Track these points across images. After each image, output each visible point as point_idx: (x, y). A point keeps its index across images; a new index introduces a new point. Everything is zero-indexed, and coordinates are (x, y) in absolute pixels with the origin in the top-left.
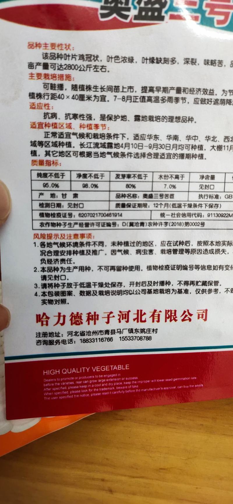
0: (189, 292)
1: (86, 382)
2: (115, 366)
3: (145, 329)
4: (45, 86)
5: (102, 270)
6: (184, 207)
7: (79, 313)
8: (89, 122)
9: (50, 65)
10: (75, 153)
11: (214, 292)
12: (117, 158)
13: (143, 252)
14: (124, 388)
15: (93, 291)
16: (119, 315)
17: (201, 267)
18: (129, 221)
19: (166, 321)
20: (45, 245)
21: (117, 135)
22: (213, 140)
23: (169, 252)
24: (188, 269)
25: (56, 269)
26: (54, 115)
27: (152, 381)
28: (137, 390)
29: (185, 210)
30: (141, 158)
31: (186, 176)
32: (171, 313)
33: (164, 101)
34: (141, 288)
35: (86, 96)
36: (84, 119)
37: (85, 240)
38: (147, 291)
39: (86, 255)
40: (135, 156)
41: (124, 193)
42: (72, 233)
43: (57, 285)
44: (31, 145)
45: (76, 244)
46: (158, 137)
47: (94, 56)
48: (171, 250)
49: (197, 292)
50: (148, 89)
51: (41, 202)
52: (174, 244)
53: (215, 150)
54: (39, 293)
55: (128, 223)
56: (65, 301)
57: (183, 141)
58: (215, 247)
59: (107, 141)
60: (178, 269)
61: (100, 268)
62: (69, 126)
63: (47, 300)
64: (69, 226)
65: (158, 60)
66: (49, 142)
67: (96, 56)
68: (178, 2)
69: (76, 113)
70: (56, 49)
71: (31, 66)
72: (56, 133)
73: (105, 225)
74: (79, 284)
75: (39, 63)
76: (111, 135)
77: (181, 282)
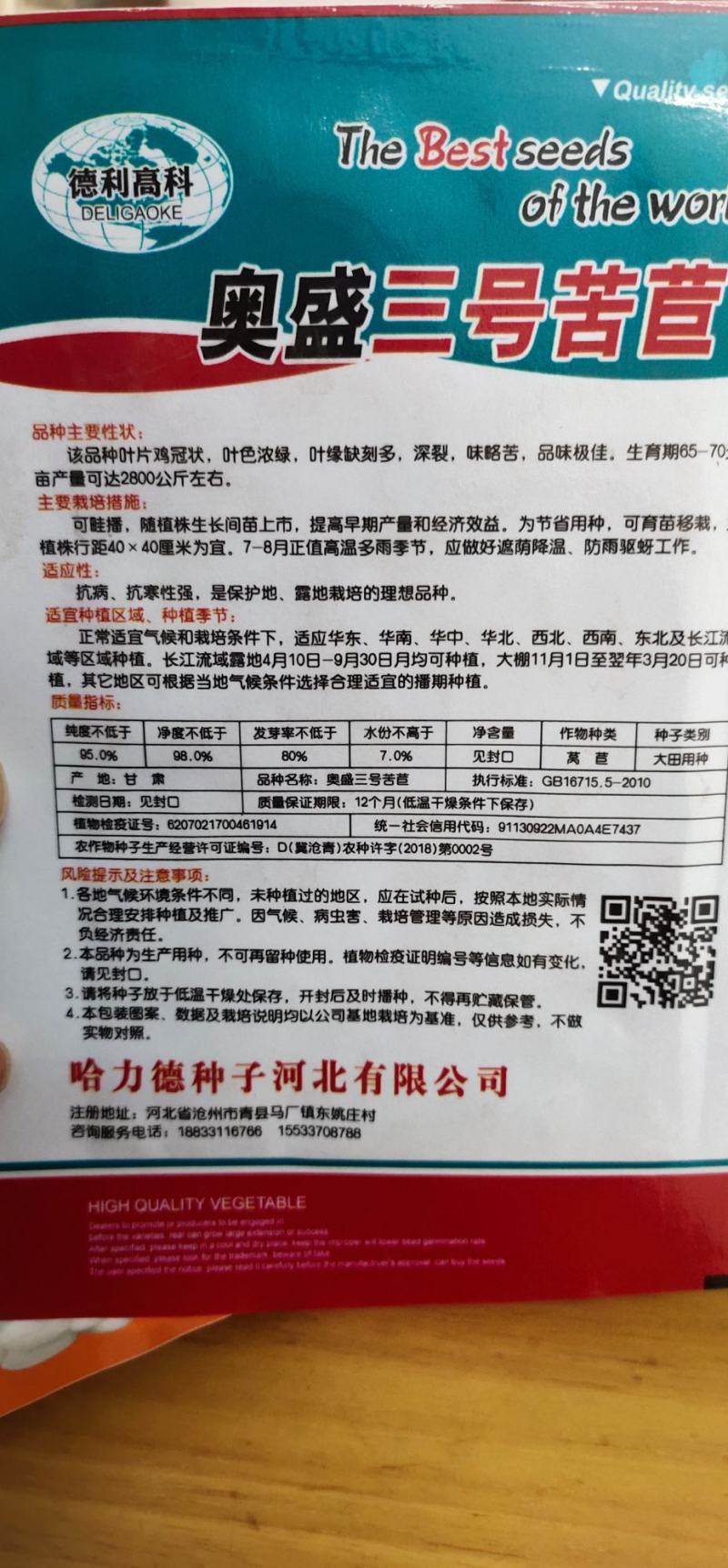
0: (456, 1020)
1: (195, 1235)
2: (270, 1198)
3: (342, 1111)
4: (79, 523)
5: (231, 958)
6: (435, 805)
7: (177, 1063)
8: (186, 604)
9: (86, 476)
10: (153, 680)
11: (523, 1025)
12: (257, 689)
13: (332, 916)
14: (292, 1255)
15: (210, 1010)
16: (276, 1072)
17: (486, 958)
18: (295, 841)
19: (396, 1092)
20: (88, 895)
21: (254, 633)
22: (503, 641)
23: (402, 917)
24: (453, 961)
25: (118, 954)
26: (101, 591)
27: (367, 1242)
28: (326, 1264)
29: (440, 812)
30: (316, 688)
31: (438, 729)
32: (410, 1073)
33: (369, 550)
35: (175, 544)
36: (173, 596)
37: (185, 885)
38: (347, 1013)
39: (189, 919)
40: (302, 683)
41: (277, 772)
42: (154, 866)
43: (120, 993)
44: (50, 662)
45: (163, 894)
46: (356, 636)
47: (191, 450)
48: (406, 912)
49: (477, 1022)
50: (327, 522)
51: (78, 793)
52: (415, 898)
53: (511, 665)
54: (78, 1012)
55: (291, 843)
56: (141, 1031)
57: (423, 644)
58: (521, 909)
59: (229, 649)
60: (427, 963)
61: (225, 953)
62: (138, 615)
63: (96, 1028)
64: (146, 850)
65: (348, 452)
66: (92, 653)
67: (195, 449)
68: (395, 309)
69: (153, 584)
70: (99, 439)
71: (43, 481)
72: (106, 632)
73: (235, 850)
74: (173, 990)
75: (60, 472)
76: (240, 634)
77: (435, 995)
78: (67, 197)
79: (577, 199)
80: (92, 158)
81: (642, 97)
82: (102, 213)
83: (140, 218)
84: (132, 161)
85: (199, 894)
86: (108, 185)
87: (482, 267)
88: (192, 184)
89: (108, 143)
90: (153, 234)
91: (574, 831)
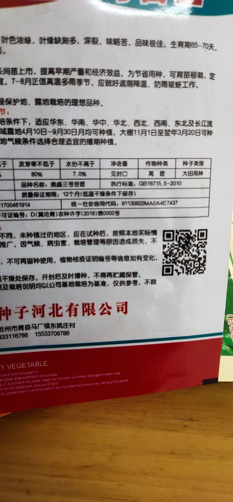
0: (107, 284)
1: (1, 380)
2: (32, 363)
3: (62, 324)
5: (12, 262)
6: (96, 195)
11: (133, 284)
12: (20, 144)
13: (55, 243)
14: (42, 385)
15: (4, 285)
16: (33, 310)
17: (118, 258)
18: (38, 211)
19: (83, 315)
21: (18, 120)
22: (122, 125)
23: (83, 242)
24: (105, 260)
27: (73, 378)
28: (57, 387)
29: (98, 198)
30: (45, 144)
31: (96, 162)
32: (89, 307)
33: (66, 83)
34: (55, 281)
38: (62, 284)
40: (39, 142)
41: (30, 181)
46: (62, 121)
48: (85, 240)
49: (115, 284)
50: (48, 70)
52: (88, 235)
53: (125, 135)
55: (36, 213)
57: (89, 125)
58: (132, 237)
59: (7, 127)
61: (10, 261)
65: (56, 40)
73: (12, 216)
76: (12, 120)
77: (98, 274)
91: (152, 204)
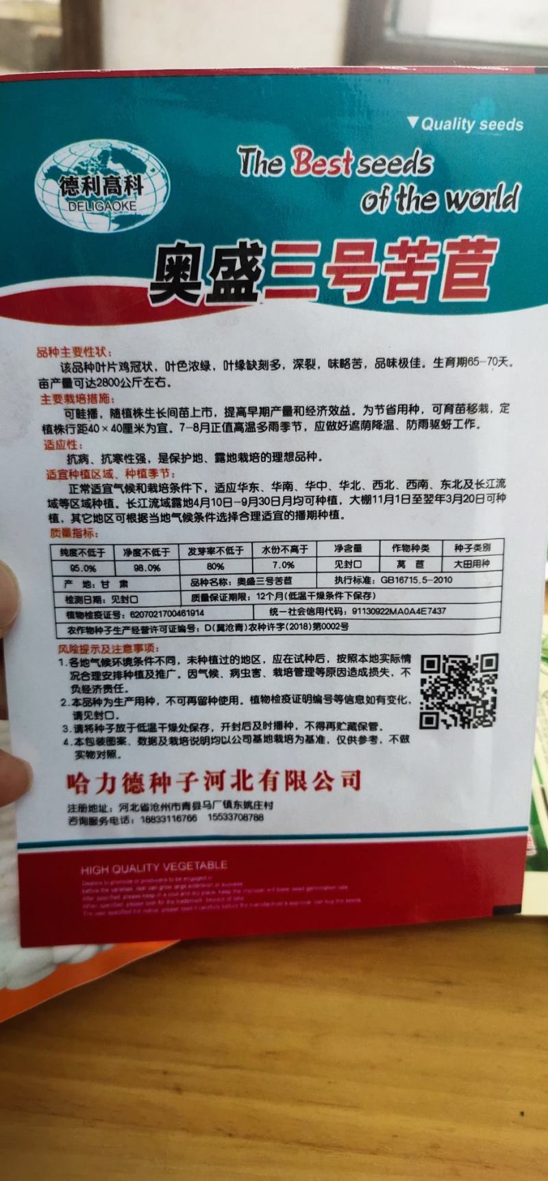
0: (326, 740)
1: (153, 888)
2: (203, 862)
3: (251, 803)
4: (68, 413)
5: (175, 702)
6: (310, 597)
7: (139, 774)
8: (142, 466)
9: (73, 381)
10: (120, 517)
11: (371, 742)
12: (190, 522)
13: (242, 673)
14: (218, 900)
15: (161, 737)
16: (206, 778)
17: (345, 698)
18: (217, 623)
19: (287, 789)
20: (77, 663)
21: (188, 485)
22: (353, 487)
23: (288, 672)
24: (324, 701)
25: (97, 702)
26: (84, 458)
27: (269, 890)
28: (242, 905)
29: (314, 603)
30: (229, 521)
31: (311, 546)
32: (296, 776)
33: (264, 429)
34: (242, 733)
35: (134, 426)
36: (133, 461)
37: (143, 655)
38: (253, 738)
39: (146, 678)
40: (220, 518)
41: (204, 577)
42: (121, 643)
43: (100, 728)
44: (50, 506)
45: (128, 662)
46: (256, 486)
47: (144, 363)
48: (292, 669)
49: (340, 741)
50: (236, 410)
51: (69, 595)
52: (297, 660)
53: (359, 504)
54: (72, 741)
55: (214, 625)
56: (115, 753)
57: (301, 490)
58: (368, 665)
59: (171, 495)
60: (306, 702)
61: (171, 699)
62: (109, 474)
63: (84, 752)
64: (116, 632)
65: (249, 364)
66: (78, 500)
67: (147, 363)
68: (279, 270)
69: (119, 453)
70: (82, 357)
71: (44, 385)
72: (87, 486)
73: (176, 630)
74: (136, 725)
75: (56, 379)
76: (178, 486)
77: (312, 724)
78: (58, 195)
79: (398, 196)
80: (74, 170)
81: (440, 128)
82: (82, 206)
83: (108, 209)
84: (101, 172)
85: (152, 660)
86: (86, 187)
87: (336, 242)
88: (143, 187)
89: (86, 159)
90: (117, 220)
91: (402, 613)
